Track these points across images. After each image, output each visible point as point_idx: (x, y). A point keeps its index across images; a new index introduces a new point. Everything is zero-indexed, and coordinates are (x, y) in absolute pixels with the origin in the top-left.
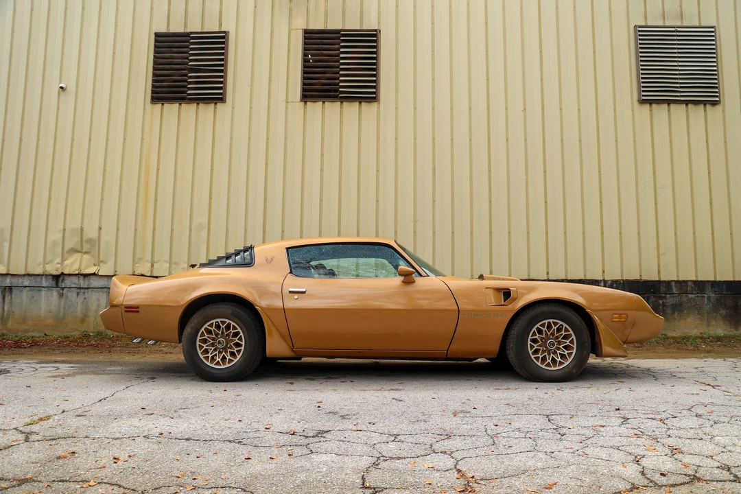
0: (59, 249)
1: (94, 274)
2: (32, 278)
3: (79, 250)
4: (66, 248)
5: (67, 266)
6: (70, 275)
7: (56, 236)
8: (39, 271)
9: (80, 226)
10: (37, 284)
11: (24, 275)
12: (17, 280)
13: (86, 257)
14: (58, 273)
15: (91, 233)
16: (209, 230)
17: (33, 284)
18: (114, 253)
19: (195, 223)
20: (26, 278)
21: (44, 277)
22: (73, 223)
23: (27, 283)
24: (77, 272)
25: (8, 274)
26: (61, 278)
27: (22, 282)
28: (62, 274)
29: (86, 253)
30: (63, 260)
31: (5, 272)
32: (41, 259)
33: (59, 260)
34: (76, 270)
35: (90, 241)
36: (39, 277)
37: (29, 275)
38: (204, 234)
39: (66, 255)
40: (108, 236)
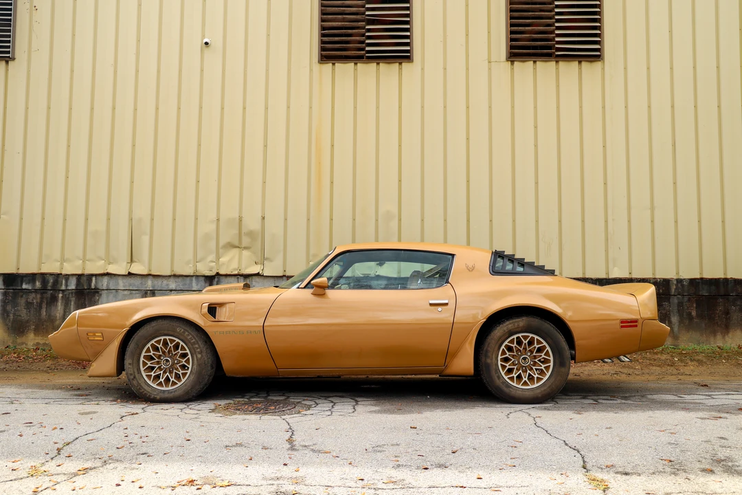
0: (213, 244)
1: (258, 275)
2: (180, 279)
3: (237, 244)
4: (221, 244)
5: (223, 264)
6: (226, 276)
7: (207, 227)
8: (188, 271)
9: (237, 216)
10: (186, 288)
11: (170, 276)
12: (160, 283)
13: (245, 253)
14: (213, 273)
15: (252, 224)
16: (400, 220)
17: (181, 287)
18: (282, 248)
19: (382, 210)
20: (172, 279)
21: (194, 279)
22: (230, 212)
23: (173, 286)
24: (236, 272)
25: (150, 275)
26: (216, 280)
27: (167, 285)
28: (218, 274)
29: (245, 248)
30: (218, 257)
31: (145, 273)
32: (190, 256)
33: (212, 257)
34: (235, 269)
35: (251, 234)
36: (188, 278)
37: (175, 276)
38: (394, 224)
39: (221, 251)
40: (274, 227)
